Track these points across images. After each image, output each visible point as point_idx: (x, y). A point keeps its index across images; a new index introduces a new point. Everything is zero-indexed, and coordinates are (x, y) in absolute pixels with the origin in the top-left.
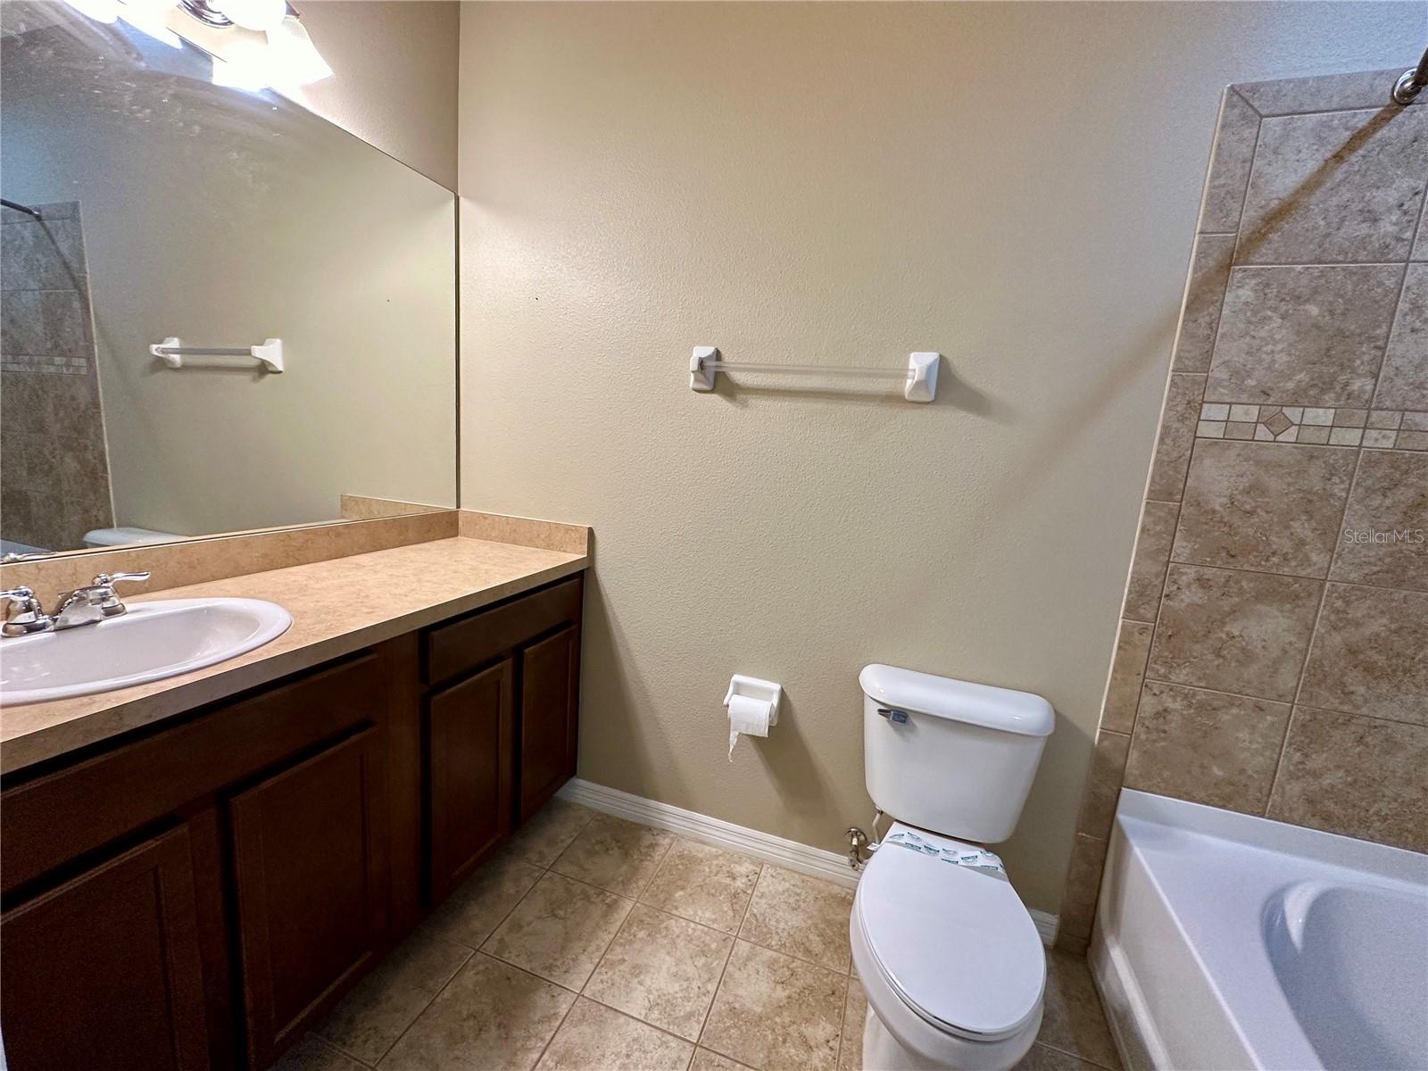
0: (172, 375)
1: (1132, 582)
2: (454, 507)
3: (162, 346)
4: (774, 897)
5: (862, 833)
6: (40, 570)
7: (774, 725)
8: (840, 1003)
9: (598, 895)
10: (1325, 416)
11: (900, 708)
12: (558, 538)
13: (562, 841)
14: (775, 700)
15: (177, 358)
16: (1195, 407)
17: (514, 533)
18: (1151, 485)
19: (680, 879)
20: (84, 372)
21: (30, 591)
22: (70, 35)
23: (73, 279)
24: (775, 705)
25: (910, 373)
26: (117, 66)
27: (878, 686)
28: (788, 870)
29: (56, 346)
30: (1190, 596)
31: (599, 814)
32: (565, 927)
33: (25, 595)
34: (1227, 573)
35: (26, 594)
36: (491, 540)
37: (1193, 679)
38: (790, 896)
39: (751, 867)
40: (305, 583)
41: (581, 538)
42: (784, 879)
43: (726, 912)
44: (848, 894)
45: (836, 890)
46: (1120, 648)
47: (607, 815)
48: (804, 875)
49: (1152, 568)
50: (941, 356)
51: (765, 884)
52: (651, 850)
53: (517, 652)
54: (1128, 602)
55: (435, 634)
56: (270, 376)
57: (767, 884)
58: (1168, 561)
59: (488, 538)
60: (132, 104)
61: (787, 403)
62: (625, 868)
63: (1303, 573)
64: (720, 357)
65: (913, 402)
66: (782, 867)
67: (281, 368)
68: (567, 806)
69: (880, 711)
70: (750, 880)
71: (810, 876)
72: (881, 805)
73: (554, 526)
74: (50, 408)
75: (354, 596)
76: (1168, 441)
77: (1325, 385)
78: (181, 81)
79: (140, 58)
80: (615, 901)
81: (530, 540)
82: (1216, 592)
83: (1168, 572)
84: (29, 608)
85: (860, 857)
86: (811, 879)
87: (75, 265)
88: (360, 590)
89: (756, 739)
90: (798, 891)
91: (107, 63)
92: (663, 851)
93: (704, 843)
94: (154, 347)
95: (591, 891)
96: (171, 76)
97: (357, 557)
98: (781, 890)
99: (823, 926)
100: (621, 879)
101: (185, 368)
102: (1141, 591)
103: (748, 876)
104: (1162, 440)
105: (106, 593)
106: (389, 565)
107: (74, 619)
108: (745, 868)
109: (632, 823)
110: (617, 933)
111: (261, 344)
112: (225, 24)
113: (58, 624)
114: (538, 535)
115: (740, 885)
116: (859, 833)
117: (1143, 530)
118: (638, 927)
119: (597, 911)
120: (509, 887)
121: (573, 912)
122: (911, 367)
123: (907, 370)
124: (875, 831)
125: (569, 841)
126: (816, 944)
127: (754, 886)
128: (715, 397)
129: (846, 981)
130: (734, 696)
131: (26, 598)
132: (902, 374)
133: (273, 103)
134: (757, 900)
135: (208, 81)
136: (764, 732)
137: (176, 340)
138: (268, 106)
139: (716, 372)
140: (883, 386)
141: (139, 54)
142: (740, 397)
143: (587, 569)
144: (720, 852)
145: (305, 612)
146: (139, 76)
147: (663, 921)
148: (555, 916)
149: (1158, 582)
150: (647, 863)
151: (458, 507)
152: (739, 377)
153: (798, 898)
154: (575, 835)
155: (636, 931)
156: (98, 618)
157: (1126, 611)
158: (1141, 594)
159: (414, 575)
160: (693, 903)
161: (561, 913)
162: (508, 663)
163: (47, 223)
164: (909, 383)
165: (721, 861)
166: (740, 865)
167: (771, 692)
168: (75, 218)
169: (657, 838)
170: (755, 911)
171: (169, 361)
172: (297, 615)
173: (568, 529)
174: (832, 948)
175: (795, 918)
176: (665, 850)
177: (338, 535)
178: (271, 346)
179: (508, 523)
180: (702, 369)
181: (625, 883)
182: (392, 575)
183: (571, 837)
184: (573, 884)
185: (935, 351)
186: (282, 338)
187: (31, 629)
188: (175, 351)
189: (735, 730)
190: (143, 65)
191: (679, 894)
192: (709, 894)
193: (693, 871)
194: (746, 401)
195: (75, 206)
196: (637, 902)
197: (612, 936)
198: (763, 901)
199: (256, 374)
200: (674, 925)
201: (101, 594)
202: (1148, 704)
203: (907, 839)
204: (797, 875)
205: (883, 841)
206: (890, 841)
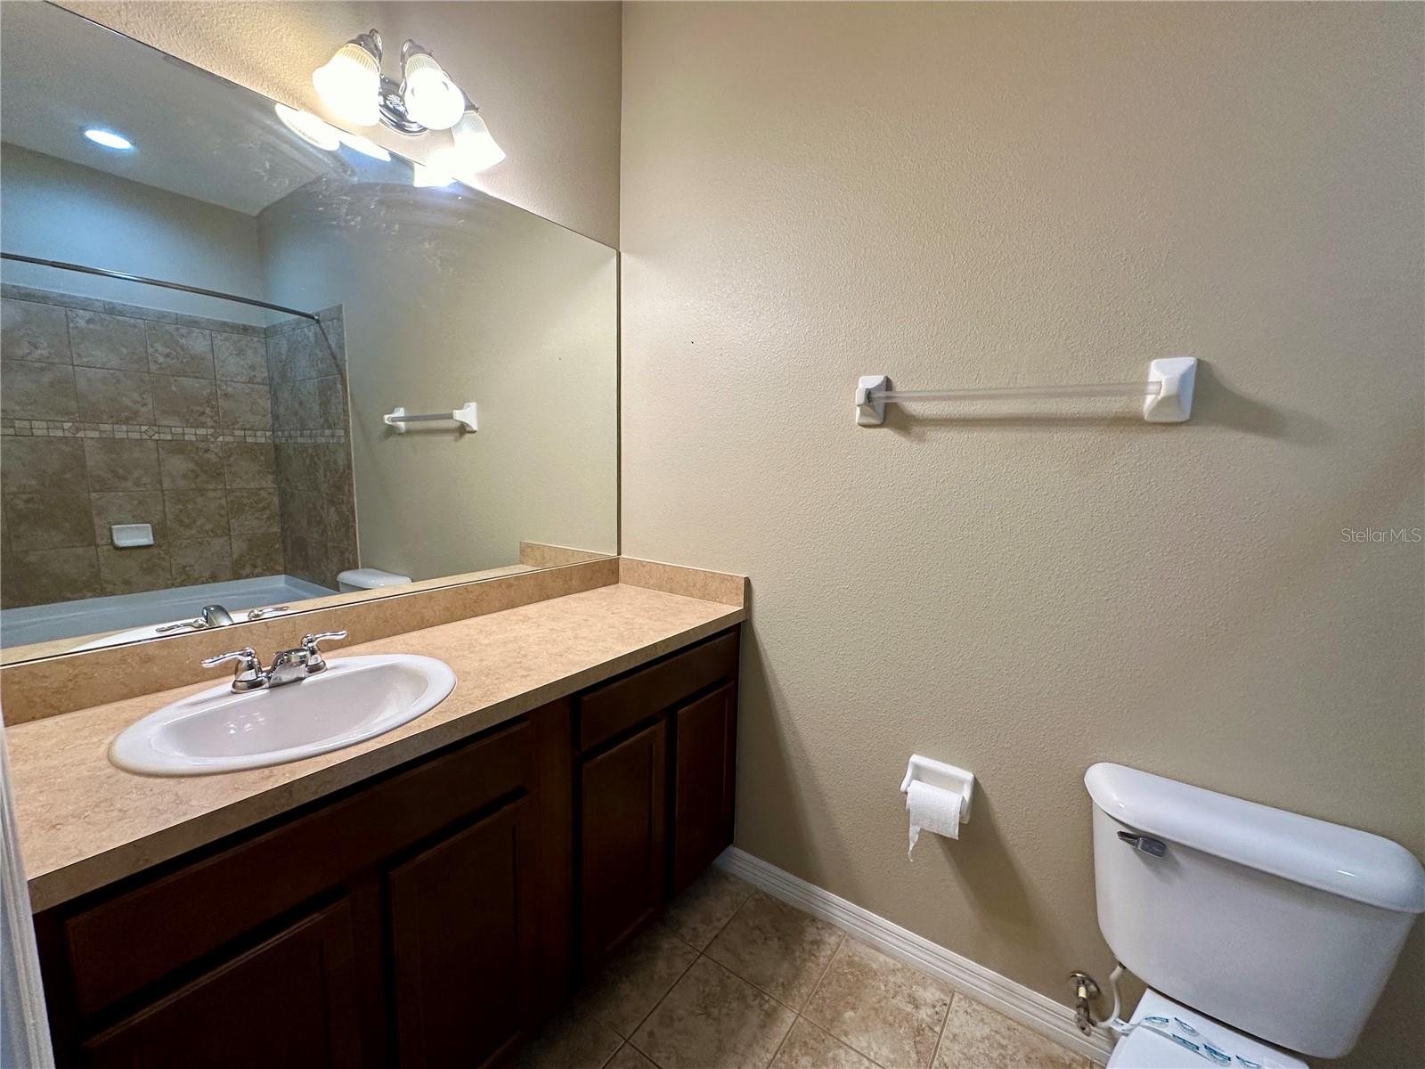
0: (399, 438)
2: (614, 554)
3: (392, 416)
4: (970, 1045)
5: (1092, 981)
6: (268, 628)
7: (966, 822)
9: (756, 997)
11: (1154, 835)
12: (713, 588)
13: (719, 920)
14: (967, 793)
15: (402, 425)
17: (671, 581)
19: (850, 994)
20: (343, 440)
21: (253, 651)
22: (300, 164)
23: (338, 366)
24: (967, 799)
25: (1151, 388)
26: (337, 184)
27: (1115, 798)
28: (987, 1006)
29: (327, 420)
31: (757, 891)
32: (719, 1032)
33: (248, 656)
35: (250, 655)
36: (649, 588)
38: (991, 1046)
39: (938, 995)
40: (475, 637)
41: (737, 588)
42: (982, 1020)
43: (909, 1052)
47: (765, 894)
48: (1009, 1018)
50: (1198, 360)
51: (957, 1023)
52: (815, 947)
53: (670, 713)
55: (586, 698)
56: (467, 436)
57: (959, 1021)
59: (646, 586)
60: (347, 215)
61: (975, 434)
62: (786, 965)
64: (891, 387)
65: (1155, 424)
66: (979, 1003)
67: (475, 429)
68: (723, 876)
69: (1122, 834)
70: (937, 1013)
71: (1019, 1023)
72: (1121, 955)
73: (710, 575)
74: (321, 470)
75: (515, 654)
78: (385, 188)
79: (354, 173)
80: (775, 1010)
81: (686, 590)
84: (250, 667)
85: (1093, 1017)
86: (1020, 1028)
87: (339, 357)
88: (521, 648)
89: (944, 840)
90: (1004, 1042)
91: (328, 183)
92: (829, 952)
93: (878, 949)
94: (386, 417)
95: (749, 992)
96: (377, 185)
97: (526, 607)
98: (978, 1035)
100: (781, 980)
101: (409, 432)
103: (934, 1007)
105: (305, 656)
106: (551, 617)
107: (286, 677)
108: (930, 994)
109: (793, 909)
110: (777, 1053)
111: (461, 408)
112: (420, 131)
113: (272, 681)
114: (695, 585)
115: (925, 1016)
116: (1087, 982)
118: (800, 1050)
119: (754, 1018)
120: (661, 967)
121: (728, 1014)
122: (1151, 379)
123: (1146, 383)
124: (1114, 986)
125: (725, 921)
127: (943, 1022)
128: (884, 431)
130: (914, 781)
131: (250, 658)
132: (1140, 388)
133: (457, 192)
134: (947, 1043)
135: (408, 183)
136: (953, 832)
137: (402, 409)
138: (455, 196)
139: (886, 404)
140: (1115, 405)
141: (353, 171)
142: (916, 429)
143: (744, 622)
144: (900, 966)
145: (469, 673)
146: (353, 189)
147: (829, 1049)
148: (708, 1015)
150: (810, 964)
151: (619, 554)
152: (915, 408)
153: (1002, 1052)
154: (732, 914)
155: (797, 1056)
156: (303, 676)
159: (572, 629)
160: (867, 1031)
161: (715, 1012)
162: (660, 727)
163: (322, 324)
164: (1150, 400)
165: (899, 979)
166: (924, 988)
167: (961, 782)
168: (339, 319)
169: (822, 932)
170: (946, 1060)
171: (397, 427)
172: (462, 675)
173: (724, 579)
176: (831, 949)
177: (510, 586)
178: (469, 409)
179: (665, 571)
180: (869, 402)
181: (786, 987)
182: (552, 629)
183: (727, 916)
184: (728, 978)
185: (1190, 356)
186: (477, 401)
187: (254, 685)
188: (401, 419)
189: (914, 824)
190: (355, 180)
191: (849, 1014)
192: (885, 1022)
193: (866, 987)
194: (924, 433)
195: (340, 308)
196: (799, 1014)
197: (770, 1056)
198: (956, 1047)
199: (457, 434)
200: (843, 1056)
201: (301, 657)
203: (1172, 1028)
204: (999, 1018)
205: (1134, 1020)
206: (1147, 1024)
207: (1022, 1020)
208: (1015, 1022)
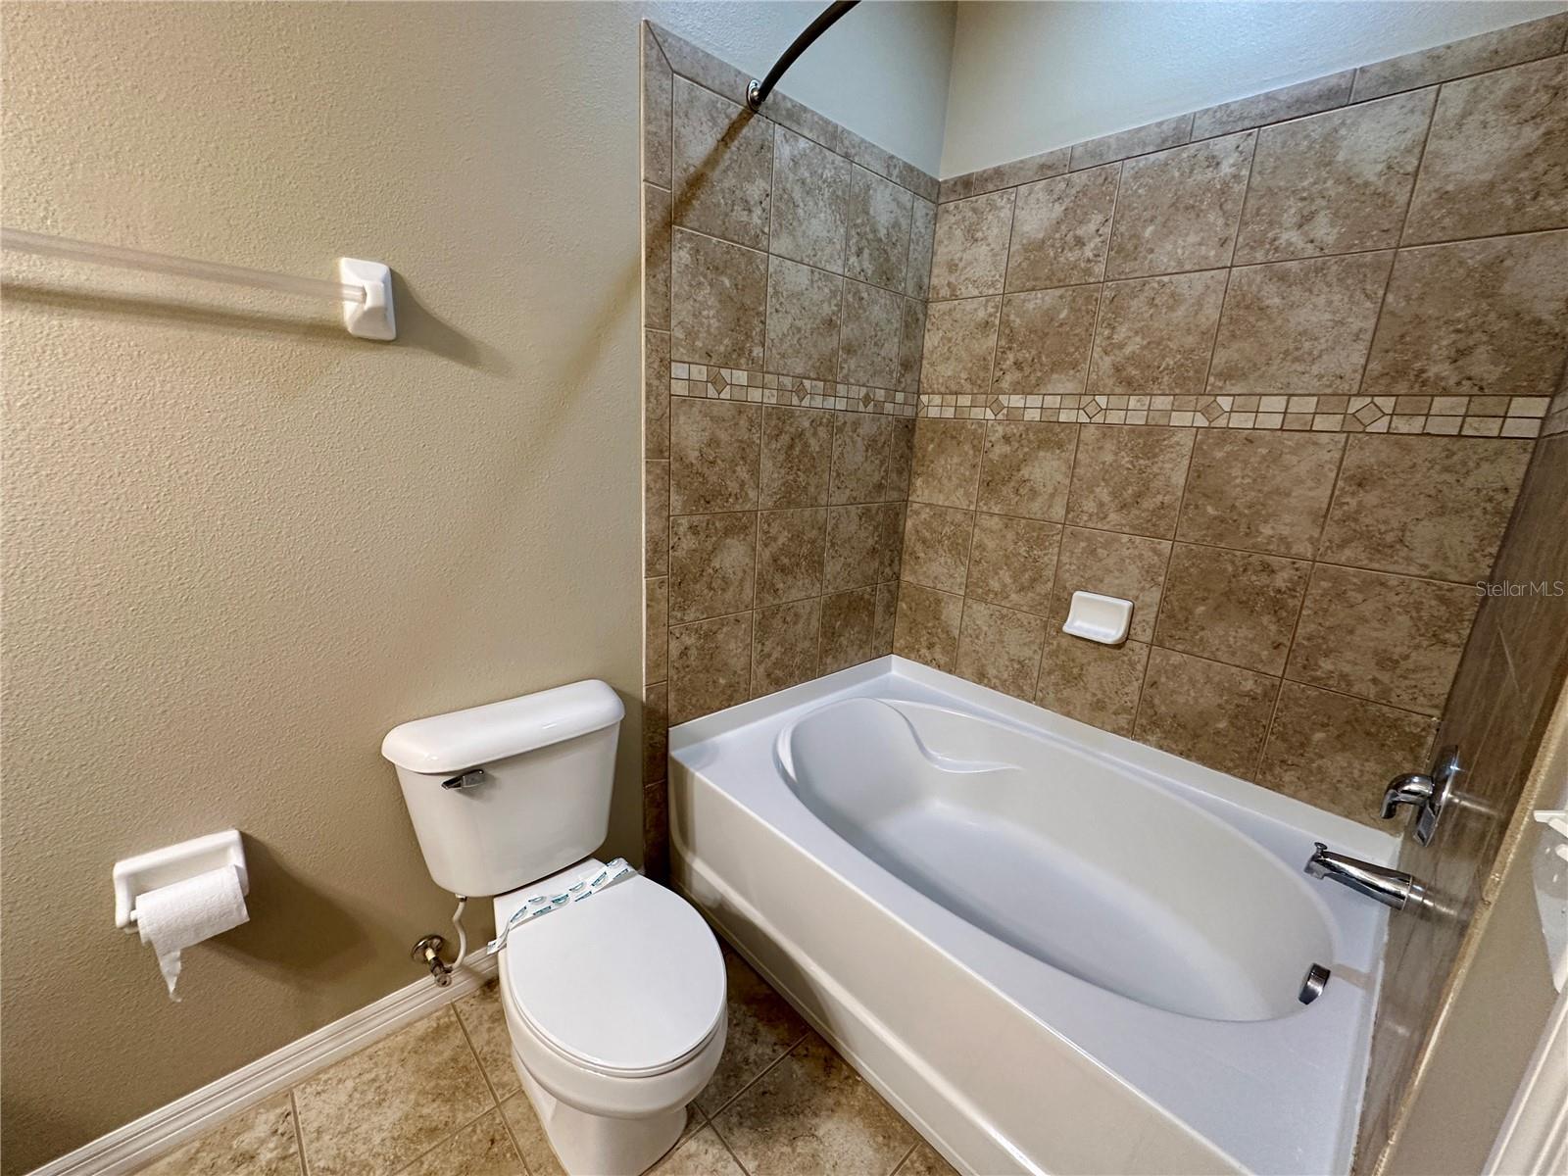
1: (647, 542)
4: (339, 1118)
5: (436, 938)
8: (507, 1144)
10: (741, 377)
14: (237, 858)
16: (666, 364)
18: (647, 444)
24: (240, 866)
25: (351, 293)
28: (337, 1063)
30: (688, 543)
34: (707, 517)
37: (698, 614)
38: (363, 1092)
39: (272, 1116)
42: (340, 1081)
44: (438, 1019)
45: (421, 1027)
46: (648, 606)
48: (365, 1049)
49: (659, 524)
50: (391, 269)
51: (313, 1116)
54: (647, 561)
57: (314, 1112)
58: (669, 516)
63: (747, 508)
65: (362, 339)
66: (324, 1070)
69: (447, 784)
70: (283, 1135)
71: (376, 1044)
72: (461, 891)
76: (652, 399)
77: (739, 350)
82: (702, 536)
83: (670, 527)
85: (446, 966)
86: (380, 1046)
89: (227, 939)
90: (371, 1076)
98: (344, 1098)
99: (432, 1084)
102: (655, 548)
103: (275, 1132)
104: (647, 398)
108: (262, 1127)
117: (648, 489)
122: (347, 281)
123: (340, 284)
124: (457, 924)
126: (435, 1112)
127: (295, 1135)
129: (497, 1114)
130: (140, 900)
132: (333, 291)
134: (313, 1147)
136: (239, 917)
144: (198, 1144)
149: (664, 537)
153: (376, 1085)
157: (647, 570)
158: (655, 551)
164: (352, 309)
166: (250, 1128)
167: (219, 851)
170: (321, 1163)
174: (459, 1095)
175: (389, 1113)
185: (383, 262)
189: (165, 953)
198: (326, 1137)
202: (675, 648)
203: (533, 909)
204: (356, 1059)
205: (500, 931)
206: (516, 923)
207: (375, 1038)
208: (372, 1045)
